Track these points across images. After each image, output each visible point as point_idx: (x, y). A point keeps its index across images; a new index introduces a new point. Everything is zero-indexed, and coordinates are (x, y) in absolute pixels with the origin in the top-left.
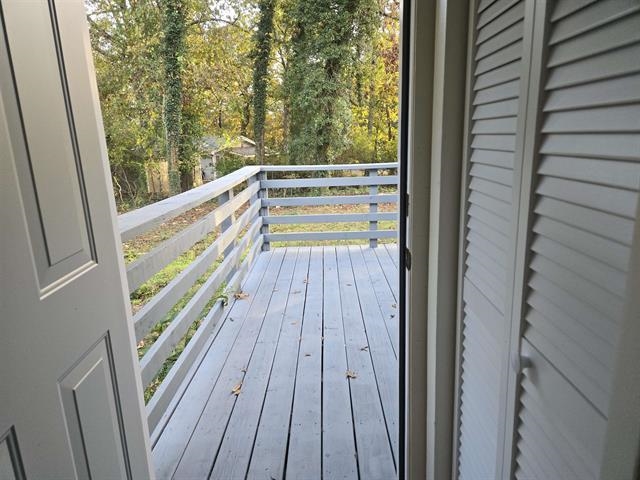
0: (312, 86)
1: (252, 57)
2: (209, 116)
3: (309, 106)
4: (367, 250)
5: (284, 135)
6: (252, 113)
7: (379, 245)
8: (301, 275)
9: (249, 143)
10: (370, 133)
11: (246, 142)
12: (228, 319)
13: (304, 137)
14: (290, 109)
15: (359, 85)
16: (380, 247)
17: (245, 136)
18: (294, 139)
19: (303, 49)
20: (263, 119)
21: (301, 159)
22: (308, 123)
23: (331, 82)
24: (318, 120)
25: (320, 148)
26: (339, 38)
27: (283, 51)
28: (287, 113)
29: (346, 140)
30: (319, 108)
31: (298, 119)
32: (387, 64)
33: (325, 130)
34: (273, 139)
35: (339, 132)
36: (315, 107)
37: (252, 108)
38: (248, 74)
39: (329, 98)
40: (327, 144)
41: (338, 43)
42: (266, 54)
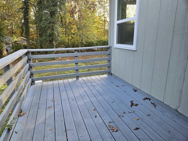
0: (46, 20)
1: (22, 9)
2: (8, 29)
3: (45, 27)
4: (76, 81)
5: (37, 36)
6: (24, 29)
7: (80, 78)
8: (50, 96)
9: (24, 39)
10: (66, 36)
11: (23, 39)
12: (14, 132)
13: (44, 37)
14: (38, 28)
15: (62, 21)
16: (80, 79)
17: (23, 37)
18: (40, 38)
19: (41, 7)
20: (29, 31)
21: (44, 45)
22: (45, 33)
23: (52, 19)
24: (49, 32)
25: (50, 41)
26: (54, 4)
27: (34, 8)
28: (37, 29)
29: (59, 39)
30: (49, 27)
31: (41, 31)
32: (71, 14)
33: (51, 35)
34: (33, 38)
35: (57, 36)
36: (47, 27)
37: (24, 27)
38: (22, 15)
39: (52, 24)
40: (53, 40)
41: (54, 6)
42: (28, 8)
